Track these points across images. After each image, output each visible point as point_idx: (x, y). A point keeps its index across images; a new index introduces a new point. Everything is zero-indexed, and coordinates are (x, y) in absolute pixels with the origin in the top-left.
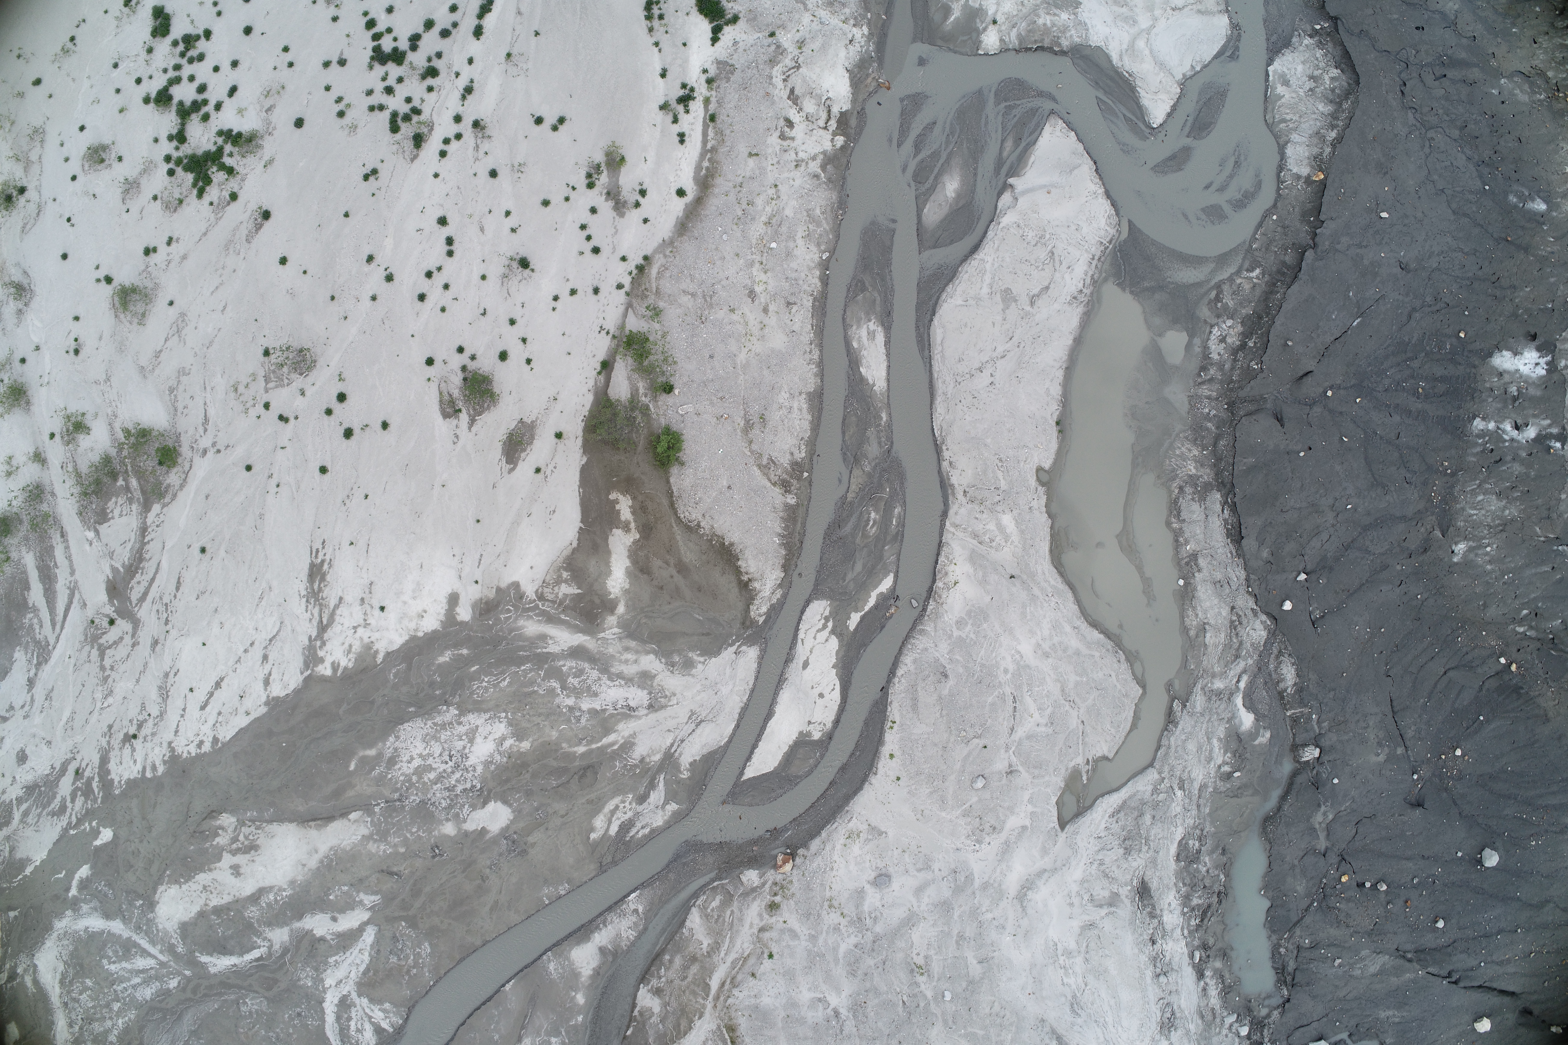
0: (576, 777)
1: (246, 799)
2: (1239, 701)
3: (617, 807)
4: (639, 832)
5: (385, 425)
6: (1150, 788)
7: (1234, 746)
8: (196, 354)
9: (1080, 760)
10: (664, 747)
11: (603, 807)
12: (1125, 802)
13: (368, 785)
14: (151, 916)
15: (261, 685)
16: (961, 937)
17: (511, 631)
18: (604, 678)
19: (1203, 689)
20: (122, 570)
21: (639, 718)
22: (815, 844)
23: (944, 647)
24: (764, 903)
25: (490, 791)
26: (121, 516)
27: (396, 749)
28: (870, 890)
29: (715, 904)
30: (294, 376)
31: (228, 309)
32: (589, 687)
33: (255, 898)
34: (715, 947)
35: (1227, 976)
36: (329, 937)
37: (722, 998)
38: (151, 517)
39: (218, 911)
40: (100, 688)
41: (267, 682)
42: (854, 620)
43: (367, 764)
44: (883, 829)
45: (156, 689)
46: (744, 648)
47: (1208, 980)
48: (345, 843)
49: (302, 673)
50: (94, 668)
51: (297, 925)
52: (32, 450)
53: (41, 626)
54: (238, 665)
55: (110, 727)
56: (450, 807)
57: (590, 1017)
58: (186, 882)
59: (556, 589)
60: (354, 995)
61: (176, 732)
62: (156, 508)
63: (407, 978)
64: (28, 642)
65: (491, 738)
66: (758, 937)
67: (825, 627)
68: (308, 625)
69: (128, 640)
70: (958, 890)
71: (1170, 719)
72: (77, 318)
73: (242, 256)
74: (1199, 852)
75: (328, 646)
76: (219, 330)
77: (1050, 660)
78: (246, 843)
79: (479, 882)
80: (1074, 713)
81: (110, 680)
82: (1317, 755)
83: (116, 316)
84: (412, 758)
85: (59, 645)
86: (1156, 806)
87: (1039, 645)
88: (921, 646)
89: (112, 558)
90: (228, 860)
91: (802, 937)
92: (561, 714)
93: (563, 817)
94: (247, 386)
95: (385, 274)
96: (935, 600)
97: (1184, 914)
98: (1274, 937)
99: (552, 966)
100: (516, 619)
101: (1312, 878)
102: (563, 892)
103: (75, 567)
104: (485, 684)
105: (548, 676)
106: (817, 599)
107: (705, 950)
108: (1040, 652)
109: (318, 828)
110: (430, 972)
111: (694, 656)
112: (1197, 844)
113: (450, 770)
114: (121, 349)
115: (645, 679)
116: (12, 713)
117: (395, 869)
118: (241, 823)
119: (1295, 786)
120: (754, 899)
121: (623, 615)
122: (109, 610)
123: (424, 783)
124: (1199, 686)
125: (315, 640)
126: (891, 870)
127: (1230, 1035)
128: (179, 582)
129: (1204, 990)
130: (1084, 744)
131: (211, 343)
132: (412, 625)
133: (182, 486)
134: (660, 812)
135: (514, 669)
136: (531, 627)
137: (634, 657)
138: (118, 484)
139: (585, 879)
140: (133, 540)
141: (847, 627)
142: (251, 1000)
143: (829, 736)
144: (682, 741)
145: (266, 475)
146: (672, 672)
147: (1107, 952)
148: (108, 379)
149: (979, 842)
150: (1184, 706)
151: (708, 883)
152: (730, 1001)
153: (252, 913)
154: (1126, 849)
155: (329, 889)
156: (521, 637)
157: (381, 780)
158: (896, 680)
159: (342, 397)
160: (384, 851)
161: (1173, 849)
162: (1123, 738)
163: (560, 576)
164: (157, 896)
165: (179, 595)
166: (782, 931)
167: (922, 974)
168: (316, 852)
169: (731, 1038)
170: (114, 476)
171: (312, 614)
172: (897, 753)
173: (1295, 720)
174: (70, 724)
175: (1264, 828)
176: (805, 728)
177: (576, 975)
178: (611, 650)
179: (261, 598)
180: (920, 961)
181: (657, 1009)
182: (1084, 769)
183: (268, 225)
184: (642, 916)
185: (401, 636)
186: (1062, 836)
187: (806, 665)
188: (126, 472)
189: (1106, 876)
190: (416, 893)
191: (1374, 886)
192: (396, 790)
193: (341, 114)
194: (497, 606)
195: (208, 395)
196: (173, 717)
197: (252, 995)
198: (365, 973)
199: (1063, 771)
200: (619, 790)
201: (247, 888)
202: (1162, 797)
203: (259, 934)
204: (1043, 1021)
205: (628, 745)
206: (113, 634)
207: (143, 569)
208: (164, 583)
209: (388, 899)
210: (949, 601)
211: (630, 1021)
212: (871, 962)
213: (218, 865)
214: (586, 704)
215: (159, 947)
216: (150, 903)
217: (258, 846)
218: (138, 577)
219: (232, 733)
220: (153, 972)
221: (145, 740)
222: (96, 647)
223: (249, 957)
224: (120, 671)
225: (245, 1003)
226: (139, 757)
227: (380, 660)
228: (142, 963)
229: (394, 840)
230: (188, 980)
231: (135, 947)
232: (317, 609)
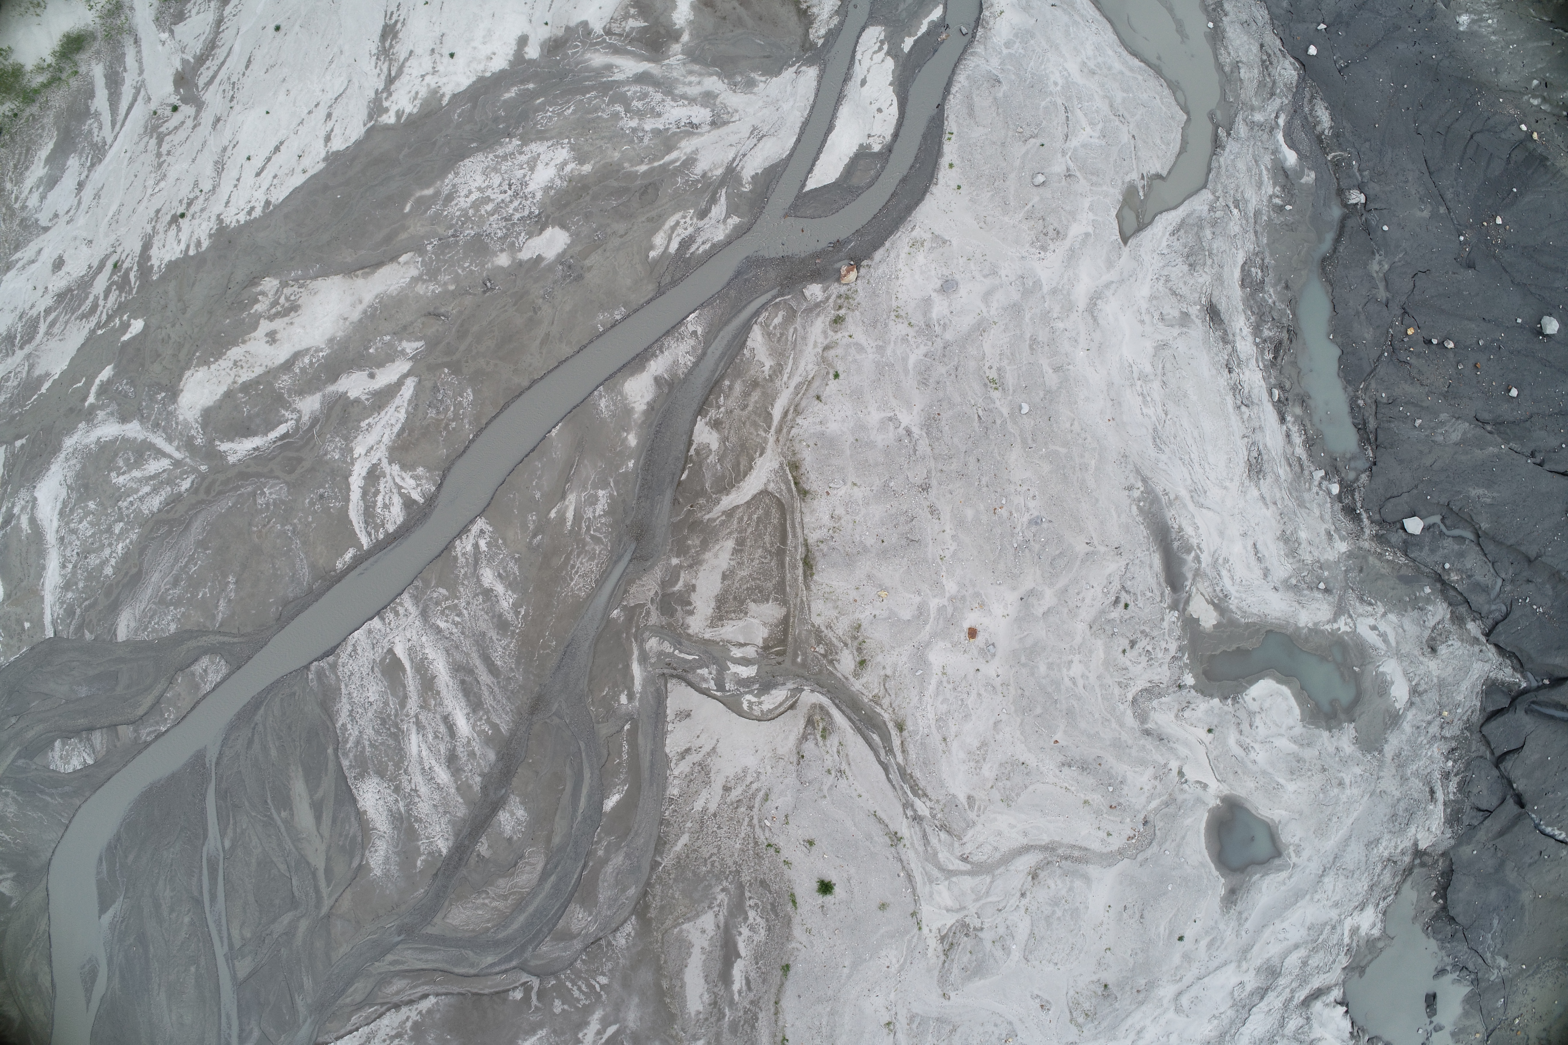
0: (637, 194)
1: (292, 259)
2: (1280, 137)
3: (677, 223)
4: (699, 247)
6: (1206, 208)
7: (1282, 179)
9: (1134, 176)
10: (726, 161)
11: (663, 224)
12: (1183, 221)
13: (423, 225)
14: (171, 408)
15: (322, 142)
16: (1034, 340)
17: (577, 64)
18: (668, 99)
19: (1244, 120)
20: (192, 60)
21: (702, 134)
22: (879, 255)
23: (995, 62)
24: (828, 319)
25: (548, 217)
26: (198, 13)
27: (454, 186)
28: (936, 298)
29: (777, 320)
32: (653, 109)
33: (287, 366)
34: (778, 370)
35: (1309, 426)
36: (363, 398)
37: (785, 430)
38: (228, 9)
39: (246, 387)
40: (153, 175)
41: (328, 139)
42: (908, 44)
43: (423, 204)
44: (947, 238)
45: (212, 164)
46: (804, 68)
47: (1290, 425)
48: (392, 288)
49: (365, 125)
50: (150, 157)
51: (331, 389)
53: (101, 129)
54: (300, 127)
55: (158, 211)
56: (506, 237)
57: (641, 462)
58: (216, 360)
59: (623, 24)
60: (385, 462)
61: (227, 203)
63: (444, 434)
64: (84, 147)
65: (553, 163)
66: (822, 357)
67: (880, 49)
68: (375, 79)
69: (189, 123)
70: (1027, 293)
71: (1217, 145)
74: (1262, 282)
75: (394, 97)
77: (1096, 77)
78: (287, 305)
79: (531, 314)
80: (1124, 128)
81: (165, 165)
82: (1363, 201)
84: (470, 192)
85: (116, 143)
86: (1214, 223)
87: (1084, 64)
88: (973, 65)
89: (183, 52)
90: (265, 326)
91: (869, 350)
92: (624, 135)
93: (621, 236)
96: (984, 27)
97: (1257, 345)
98: (1350, 389)
99: (603, 403)
100: (583, 53)
101: (1378, 327)
102: (618, 317)
103: (145, 67)
104: (549, 114)
105: (612, 102)
106: (872, 25)
107: (767, 374)
108: (1086, 70)
109: (365, 276)
110: (470, 423)
111: (755, 76)
112: (1260, 273)
113: (508, 199)
115: (708, 98)
116: (55, 221)
117: (442, 310)
119: (1346, 229)
120: (818, 315)
121: (687, 43)
122: (174, 100)
123: (482, 216)
124: (1240, 117)
125: (382, 92)
126: (957, 277)
127: (1321, 493)
128: (249, 61)
129: (1288, 436)
130: (1137, 158)
132: (481, 67)
134: (722, 226)
135: (578, 97)
136: (597, 59)
137: (698, 79)
139: (642, 301)
140: (207, 33)
141: (902, 50)
142: (270, 488)
143: (889, 149)
144: (744, 155)
146: (735, 91)
147: (1184, 374)
149: (1044, 248)
150: (1229, 134)
151: (771, 301)
152: (794, 431)
153: (284, 382)
154: (1190, 265)
155: (370, 341)
156: (588, 69)
157: (436, 219)
158: (951, 97)
160: (433, 291)
161: (1237, 274)
162: (1173, 159)
163: (628, 13)
164: (182, 383)
165: (247, 73)
166: (848, 346)
167: (996, 389)
168: (361, 302)
169: (794, 478)
171: (381, 70)
172: (956, 162)
173: (1337, 164)
174: (116, 217)
175: (1323, 269)
176: (865, 141)
177: (628, 411)
178: (675, 74)
179: (331, 62)
180: (993, 374)
181: (715, 446)
182: (1140, 184)
184: (701, 338)
185: (468, 77)
186: (1126, 250)
187: (863, 82)
189: (1174, 293)
190: (462, 334)
191: (1441, 344)
192: (451, 226)
194: (566, 41)
196: (225, 188)
197: (271, 482)
198: (398, 435)
199: (1120, 182)
200: (680, 206)
201: (280, 354)
202: (1219, 214)
203: (287, 406)
204: (1125, 456)
205: (690, 162)
206: (174, 121)
207: (214, 54)
208: (233, 65)
209: (432, 344)
210: (997, 27)
211: (686, 463)
212: (942, 370)
213: (252, 335)
214: (650, 124)
215: (176, 443)
216: (174, 394)
217: (299, 306)
218: (208, 63)
219: (286, 193)
220: (165, 475)
221: (193, 217)
222: (155, 136)
223: (273, 435)
224: (177, 154)
225: (263, 493)
226: (184, 236)
227: (445, 102)
228: (154, 466)
229: (444, 278)
230: (203, 477)
231: (149, 449)
232: (387, 64)
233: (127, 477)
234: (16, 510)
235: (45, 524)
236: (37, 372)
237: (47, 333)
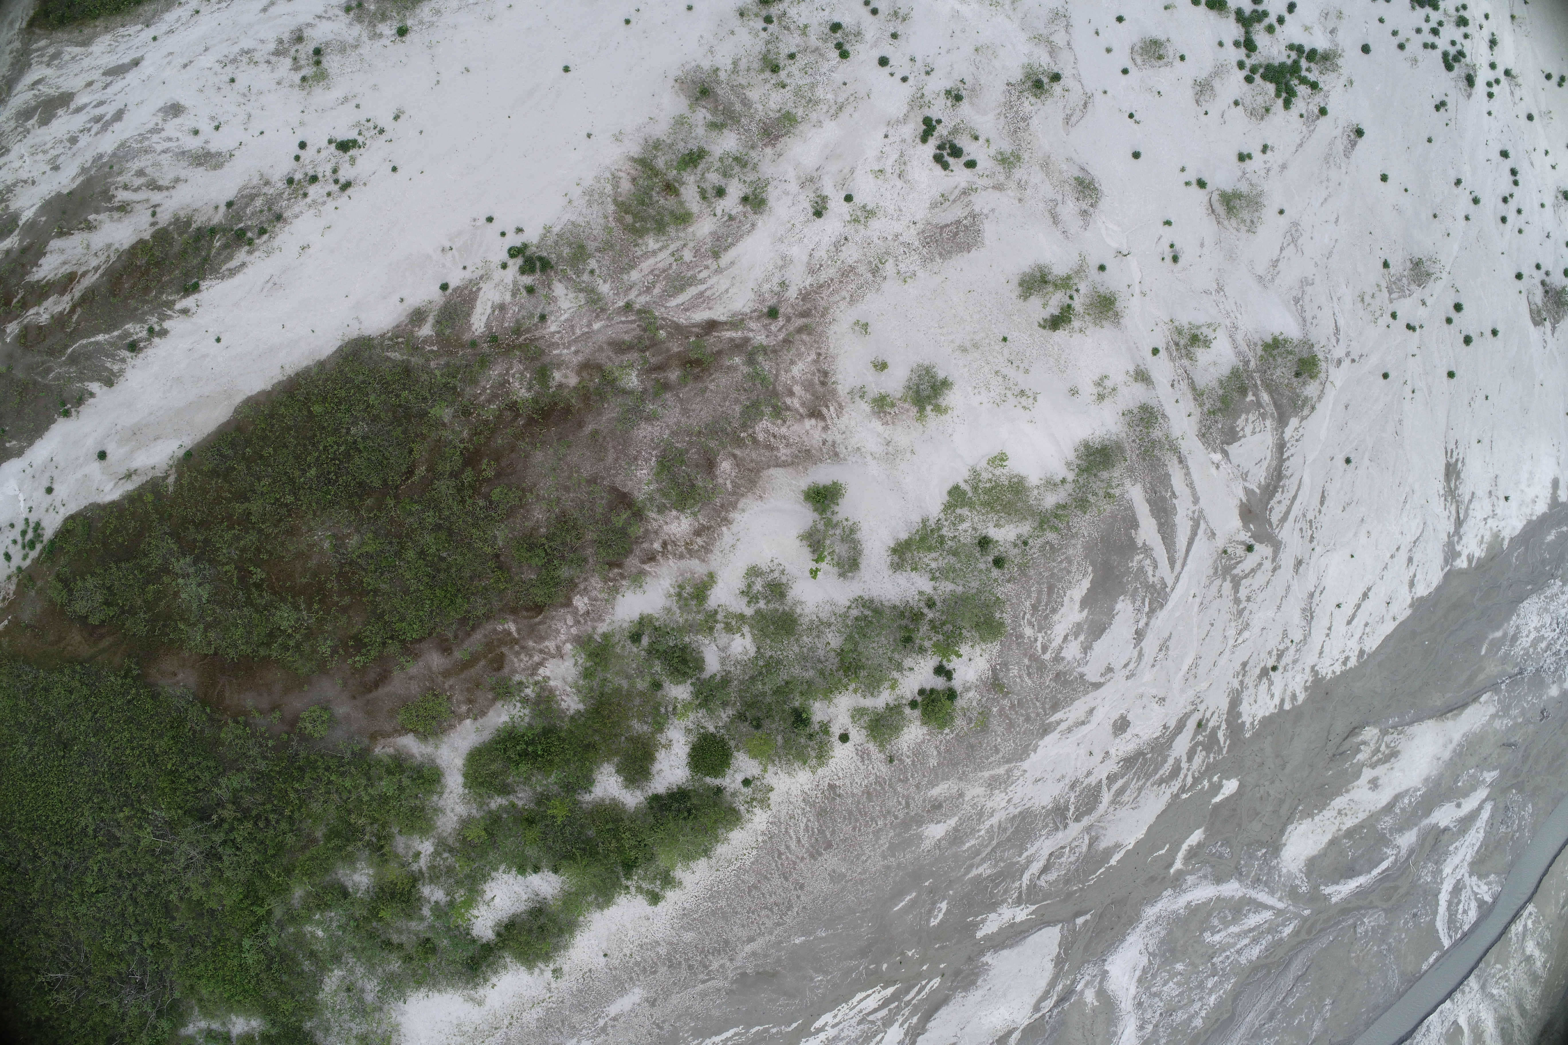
1: (1388, 706)
5: (1495, 333)
8: (1316, 265)
13: (1495, 666)
14: (1274, 863)
15: (1407, 587)
20: (1258, 491)
26: (1253, 433)
27: (1517, 627)
30: (1413, 287)
31: (1341, 220)
33: (1389, 808)
36: (1451, 826)
38: (1288, 432)
39: (1350, 833)
40: (1233, 624)
41: (1412, 584)
43: (1494, 646)
45: (1300, 612)
48: (1476, 726)
49: (1443, 570)
50: (1227, 603)
51: (1426, 822)
52: (1132, 369)
53: (1156, 567)
54: (1385, 573)
55: (1244, 665)
56: (1553, 670)
58: (1320, 811)
60: (1464, 876)
61: (1321, 653)
62: (1294, 422)
63: (1510, 844)
64: (1136, 589)
68: (1447, 522)
69: (1268, 565)
72: (1168, 223)
73: (1344, 170)
75: (1465, 540)
76: (1336, 241)
78: (1387, 752)
81: (1246, 613)
83: (1219, 223)
84: (1530, 632)
85: (1179, 585)
89: (1245, 480)
90: (1367, 774)
94: (1373, 296)
95: (1471, 197)
103: (1199, 494)
109: (1455, 717)
110: (1529, 832)
113: (1554, 637)
114: (1231, 256)
116: (1108, 677)
117: (1511, 740)
118: (1384, 732)
122: (1245, 536)
123: (1536, 653)
125: (1453, 536)
128: (1323, 497)
131: (1330, 253)
132: (1529, 511)
133: (1320, 398)
138: (1248, 399)
140: (1269, 458)
142: (1369, 917)
145: (1402, 382)
148: (1220, 289)
153: (1386, 823)
155: (1458, 776)
157: (1505, 659)
159: (1458, 307)
160: (1505, 725)
164: (1284, 838)
165: (1323, 510)
168: (1451, 742)
170: (1243, 391)
171: (1450, 512)
174: (1193, 672)
179: (1405, 502)
183: (1361, 142)
188: (1256, 385)
190: (1526, 758)
192: (1517, 665)
193: (1401, 47)
195: (1335, 305)
196: (1317, 637)
197: (1370, 912)
198: (1476, 851)
201: (1383, 798)
203: (1388, 843)
206: (1251, 560)
207: (1283, 487)
208: (1307, 499)
209: (1503, 771)
213: (1356, 783)
215: (1278, 895)
216: (1276, 848)
217: (1399, 752)
218: (1278, 496)
219: (1379, 641)
220: (1266, 925)
221: (1285, 669)
222: (1229, 579)
223: (1375, 872)
224: (1259, 600)
225: (1363, 923)
226: (1277, 691)
227: (1505, 546)
228: (1253, 920)
229: (1515, 712)
230: (1305, 919)
231: (1248, 904)
232: (1454, 505)
233: (1223, 934)
234: (1079, 988)
235: (1121, 994)
236: (1103, 845)
237: (1113, 802)
